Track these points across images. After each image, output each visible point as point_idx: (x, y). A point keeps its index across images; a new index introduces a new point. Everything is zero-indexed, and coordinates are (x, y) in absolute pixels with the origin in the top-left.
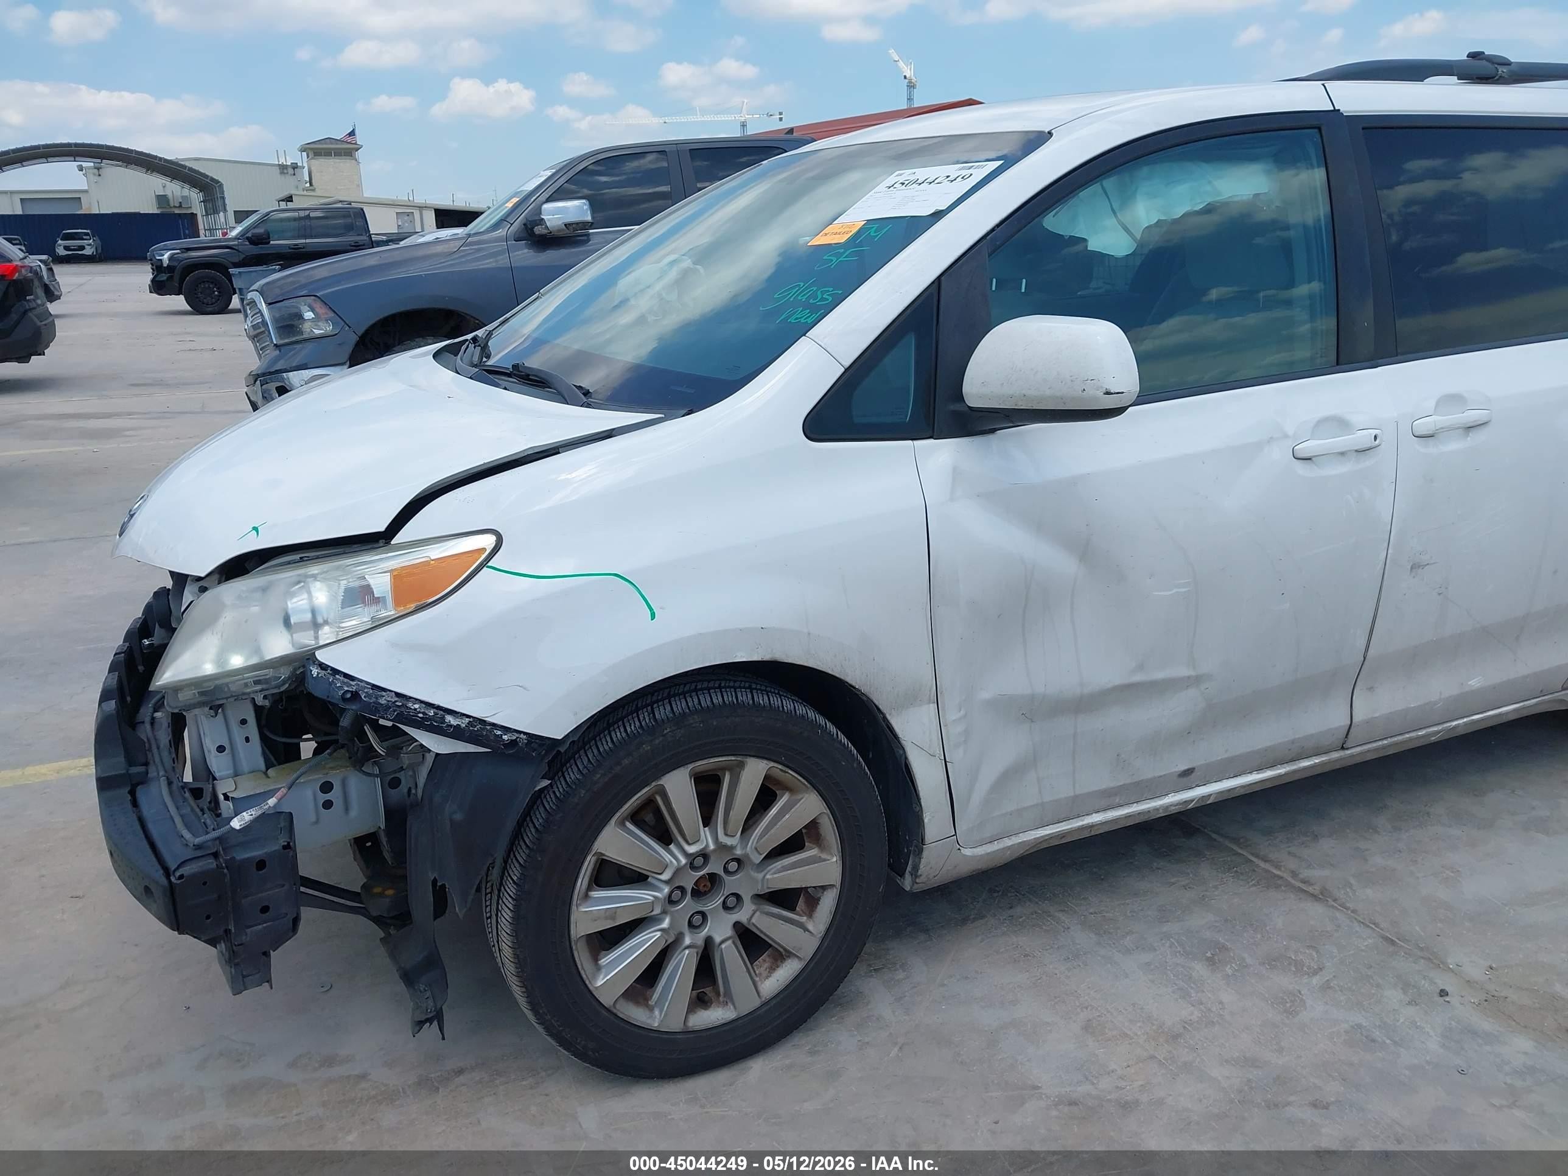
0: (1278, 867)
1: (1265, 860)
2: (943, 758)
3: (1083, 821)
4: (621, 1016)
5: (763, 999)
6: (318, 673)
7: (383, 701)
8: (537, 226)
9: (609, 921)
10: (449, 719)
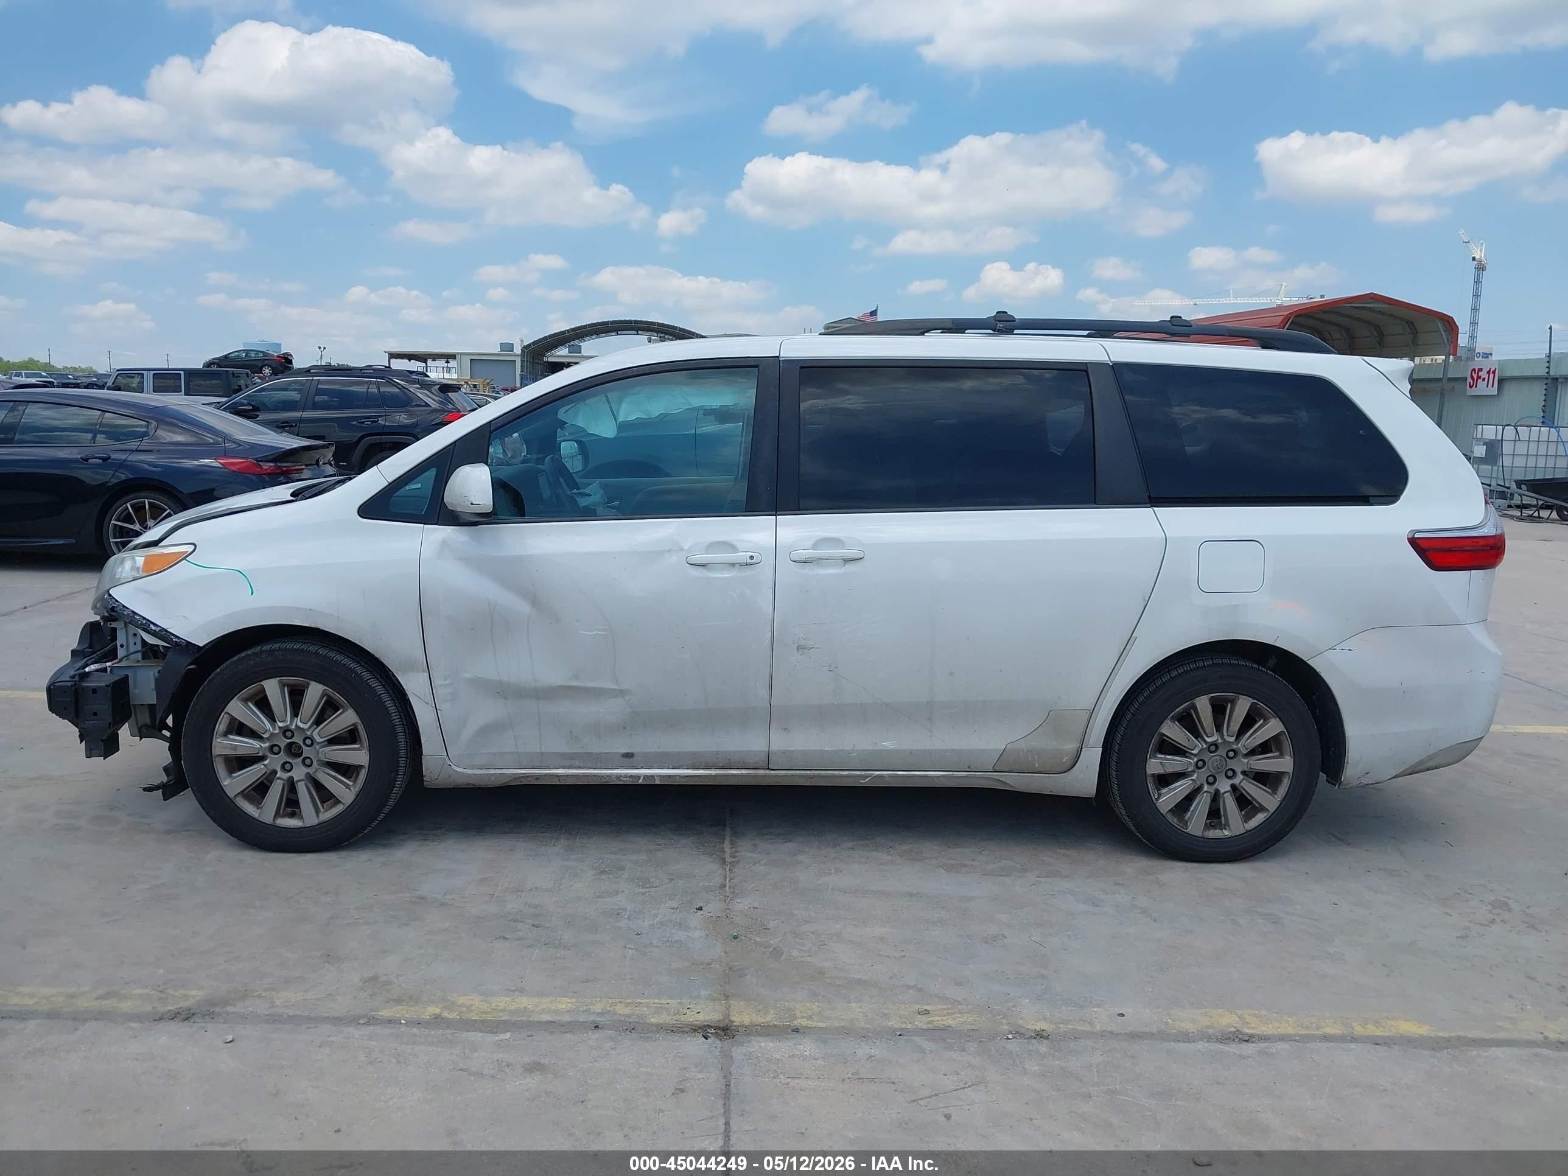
2: (434, 706)
4: (237, 805)
5: (320, 820)
7: (125, 613)
9: (233, 751)
10: (152, 626)
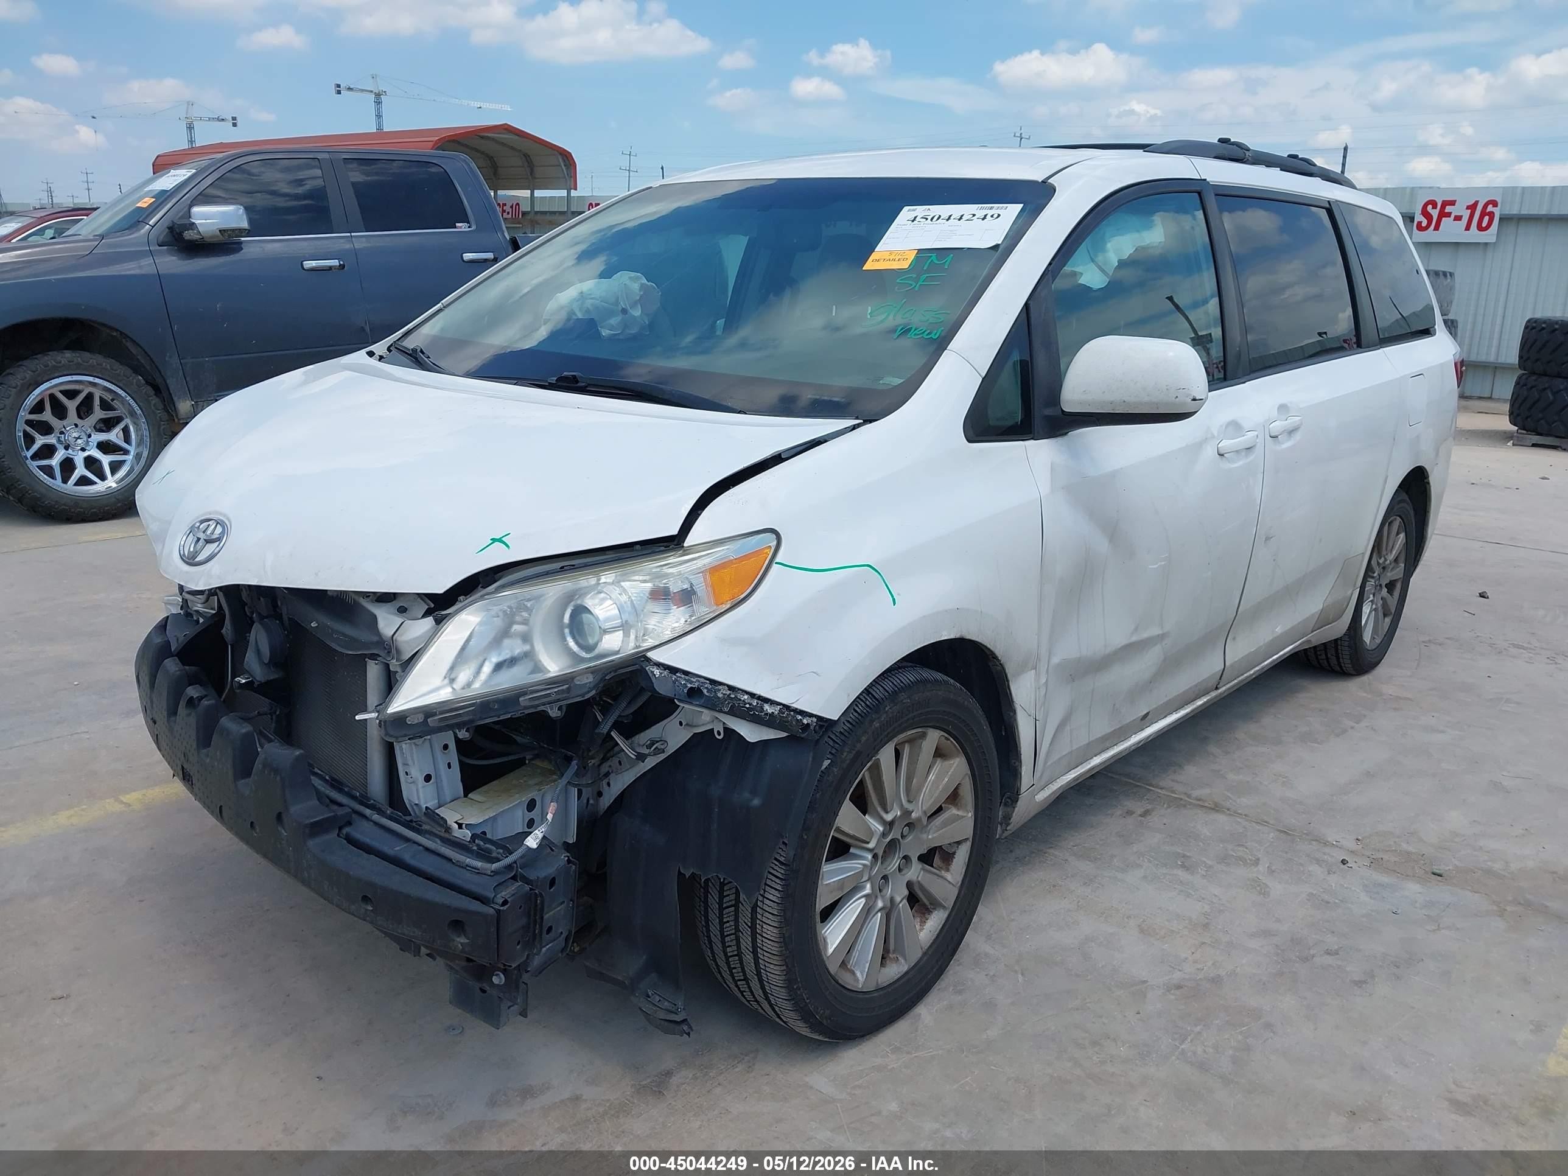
0: (1173, 792)
1: (1157, 787)
2: (1035, 718)
3: (1090, 764)
4: (840, 982)
5: (923, 950)
6: (661, 673)
7: (720, 695)
8: (188, 230)
9: (839, 892)
